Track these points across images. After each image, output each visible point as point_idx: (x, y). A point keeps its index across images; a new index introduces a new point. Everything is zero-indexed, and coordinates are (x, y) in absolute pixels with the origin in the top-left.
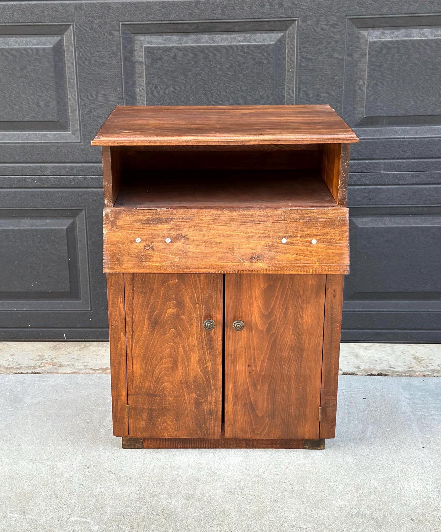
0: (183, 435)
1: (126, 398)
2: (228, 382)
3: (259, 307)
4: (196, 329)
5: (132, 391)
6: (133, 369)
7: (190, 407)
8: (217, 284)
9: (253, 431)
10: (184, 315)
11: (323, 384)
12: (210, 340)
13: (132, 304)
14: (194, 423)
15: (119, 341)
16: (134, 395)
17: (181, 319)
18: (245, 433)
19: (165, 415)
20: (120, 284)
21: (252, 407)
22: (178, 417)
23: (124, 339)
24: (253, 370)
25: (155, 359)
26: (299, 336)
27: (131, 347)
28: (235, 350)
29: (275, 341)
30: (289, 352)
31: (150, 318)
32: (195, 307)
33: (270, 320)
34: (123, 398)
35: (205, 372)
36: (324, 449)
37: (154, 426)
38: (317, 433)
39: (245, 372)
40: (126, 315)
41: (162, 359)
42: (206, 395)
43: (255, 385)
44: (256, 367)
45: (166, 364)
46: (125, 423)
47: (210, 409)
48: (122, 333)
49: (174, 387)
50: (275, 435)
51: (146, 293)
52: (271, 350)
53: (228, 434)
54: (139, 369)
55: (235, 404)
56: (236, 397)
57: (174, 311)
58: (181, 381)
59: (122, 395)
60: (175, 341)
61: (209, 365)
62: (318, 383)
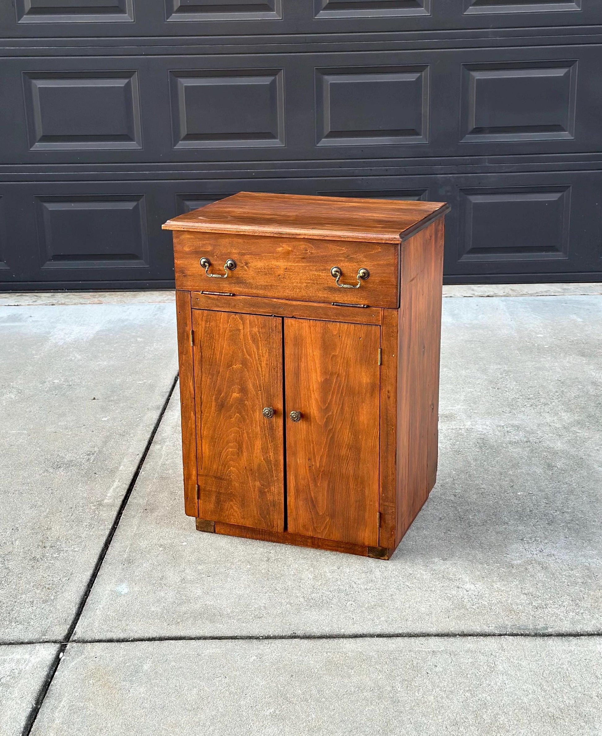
0: (248, 523)
1: (196, 478)
2: (290, 475)
3: (317, 400)
4: (259, 417)
5: (201, 472)
6: (202, 449)
7: (254, 495)
8: (277, 373)
9: (315, 529)
10: (248, 401)
11: (381, 489)
12: (272, 428)
13: (201, 384)
14: (258, 513)
15: (189, 420)
16: (202, 475)
17: (245, 405)
18: (307, 530)
19: (232, 501)
20: (189, 364)
21: (313, 504)
22: (243, 504)
23: (193, 418)
24: (313, 465)
25: (222, 442)
26: (356, 433)
27: (200, 427)
28: (295, 442)
29: (333, 437)
30: (347, 450)
31: (216, 399)
32: (257, 394)
33: (327, 415)
34: (194, 478)
35: (268, 461)
36: (388, 560)
37: (222, 510)
38: (376, 540)
39: (305, 466)
40: (196, 394)
41: (228, 443)
42: (269, 486)
43: (315, 481)
44: (315, 461)
45: (231, 449)
46: (195, 503)
47: (273, 500)
48: (192, 413)
49: (240, 473)
50: (336, 535)
51: (213, 375)
52: (330, 445)
53: (291, 528)
54: (207, 450)
55: (297, 497)
56: (297, 491)
57: (238, 395)
58: (246, 467)
59: (192, 474)
60: (240, 426)
61: (271, 454)
62: (376, 486)
